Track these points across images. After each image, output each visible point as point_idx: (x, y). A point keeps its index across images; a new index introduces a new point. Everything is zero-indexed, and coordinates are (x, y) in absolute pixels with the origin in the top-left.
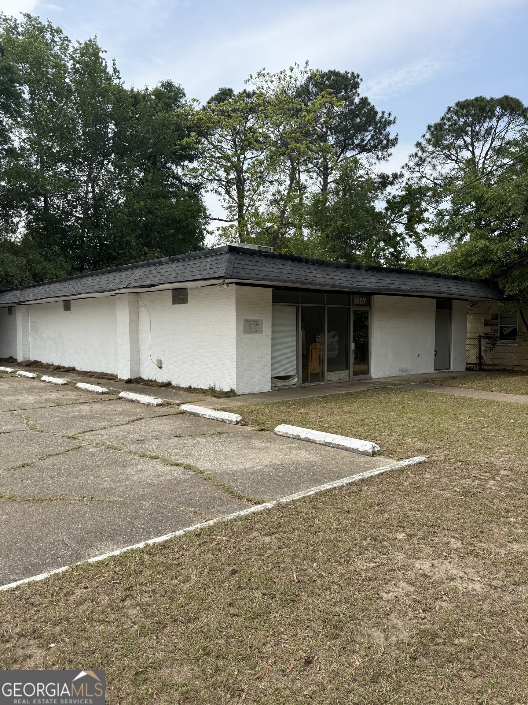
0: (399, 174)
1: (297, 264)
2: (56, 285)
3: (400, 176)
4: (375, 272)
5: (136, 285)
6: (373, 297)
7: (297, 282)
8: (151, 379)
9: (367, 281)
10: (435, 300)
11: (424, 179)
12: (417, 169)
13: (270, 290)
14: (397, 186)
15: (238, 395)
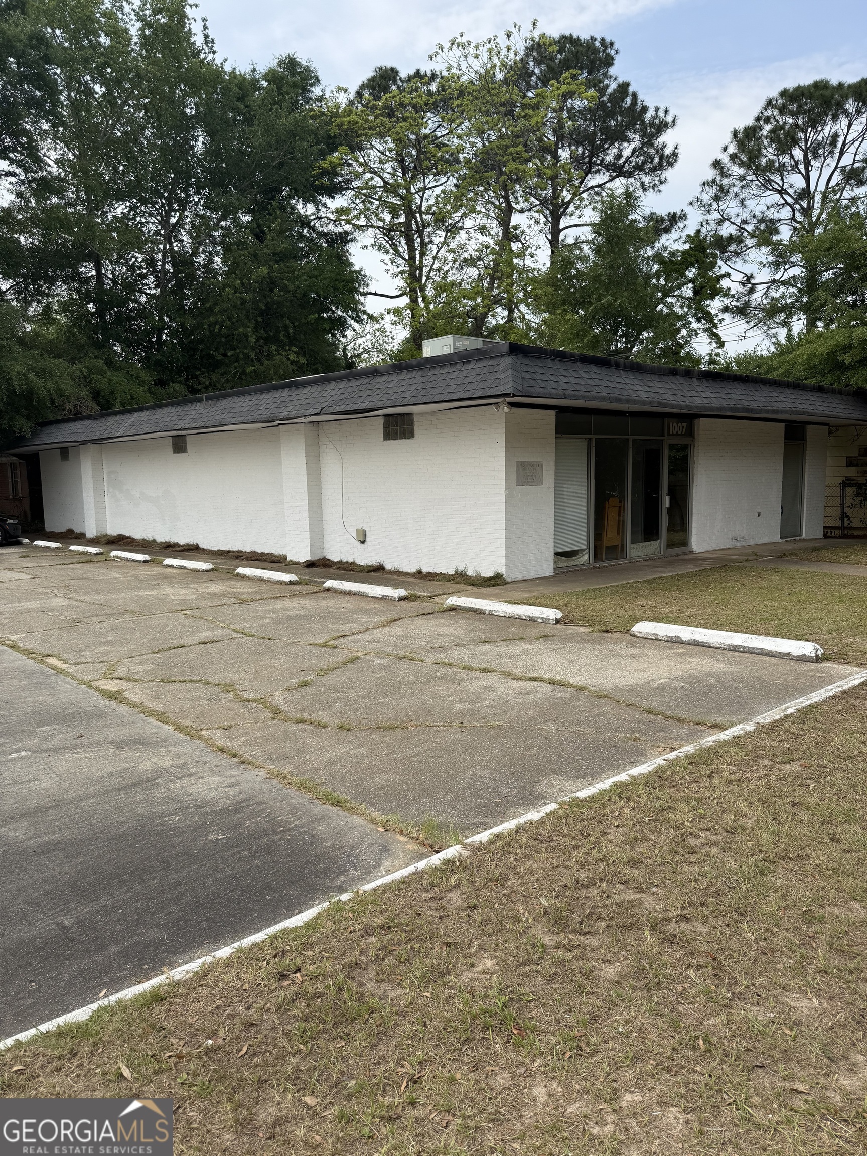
0: (679, 214)
1: (603, 371)
2: (167, 410)
3: (680, 218)
4: (711, 381)
5: (339, 409)
6: (697, 421)
7: (610, 400)
8: (344, 560)
9: (704, 395)
10: (783, 425)
11: (727, 223)
12: (715, 206)
13: (552, 414)
14: (674, 235)
15: (508, 583)
